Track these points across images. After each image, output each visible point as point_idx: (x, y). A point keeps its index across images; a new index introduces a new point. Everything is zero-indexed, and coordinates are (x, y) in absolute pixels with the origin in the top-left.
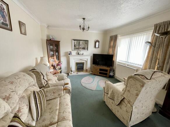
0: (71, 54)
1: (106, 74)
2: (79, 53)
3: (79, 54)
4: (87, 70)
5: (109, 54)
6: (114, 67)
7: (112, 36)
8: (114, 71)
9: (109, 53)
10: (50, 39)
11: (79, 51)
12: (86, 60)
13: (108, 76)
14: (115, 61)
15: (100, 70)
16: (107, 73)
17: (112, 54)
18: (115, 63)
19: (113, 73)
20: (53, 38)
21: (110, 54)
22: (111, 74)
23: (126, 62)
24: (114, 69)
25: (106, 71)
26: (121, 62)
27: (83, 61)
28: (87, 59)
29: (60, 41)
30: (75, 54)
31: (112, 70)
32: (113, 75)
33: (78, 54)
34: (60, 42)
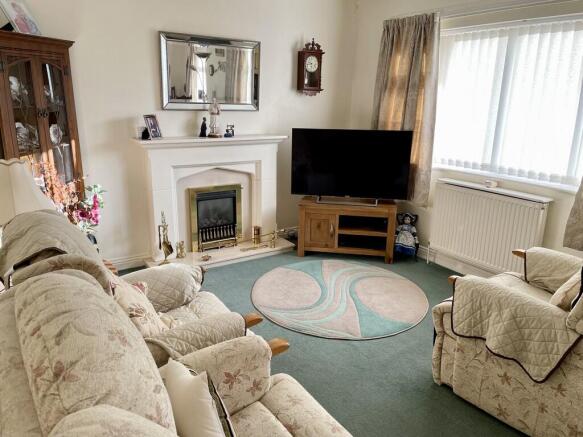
0: (157, 135)
1: (380, 244)
2: (204, 127)
3: (208, 132)
4: (258, 230)
5: (380, 129)
6: (417, 201)
7: (396, 21)
8: (415, 221)
9: (385, 124)
10: (9, 27)
11: (207, 115)
12: (251, 169)
13: (390, 252)
14: (422, 166)
15: (346, 221)
16: (385, 239)
17: (407, 128)
18: (421, 177)
19: (414, 235)
20: (24, 19)
21: (390, 128)
22: (406, 240)
23: (484, 167)
24: (420, 211)
25: (380, 224)
26: (454, 168)
27: (230, 180)
28: (258, 164)
29: (71, 43)
30: (182, 134)
31: (408, 221)
32: (417, 245)
33: (203, 134)
34: (70, 49)
